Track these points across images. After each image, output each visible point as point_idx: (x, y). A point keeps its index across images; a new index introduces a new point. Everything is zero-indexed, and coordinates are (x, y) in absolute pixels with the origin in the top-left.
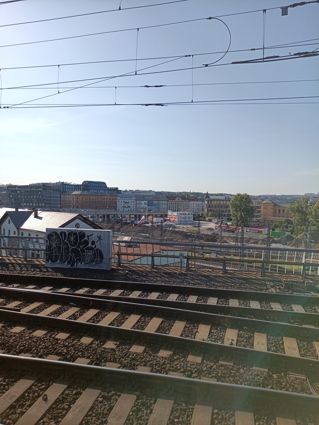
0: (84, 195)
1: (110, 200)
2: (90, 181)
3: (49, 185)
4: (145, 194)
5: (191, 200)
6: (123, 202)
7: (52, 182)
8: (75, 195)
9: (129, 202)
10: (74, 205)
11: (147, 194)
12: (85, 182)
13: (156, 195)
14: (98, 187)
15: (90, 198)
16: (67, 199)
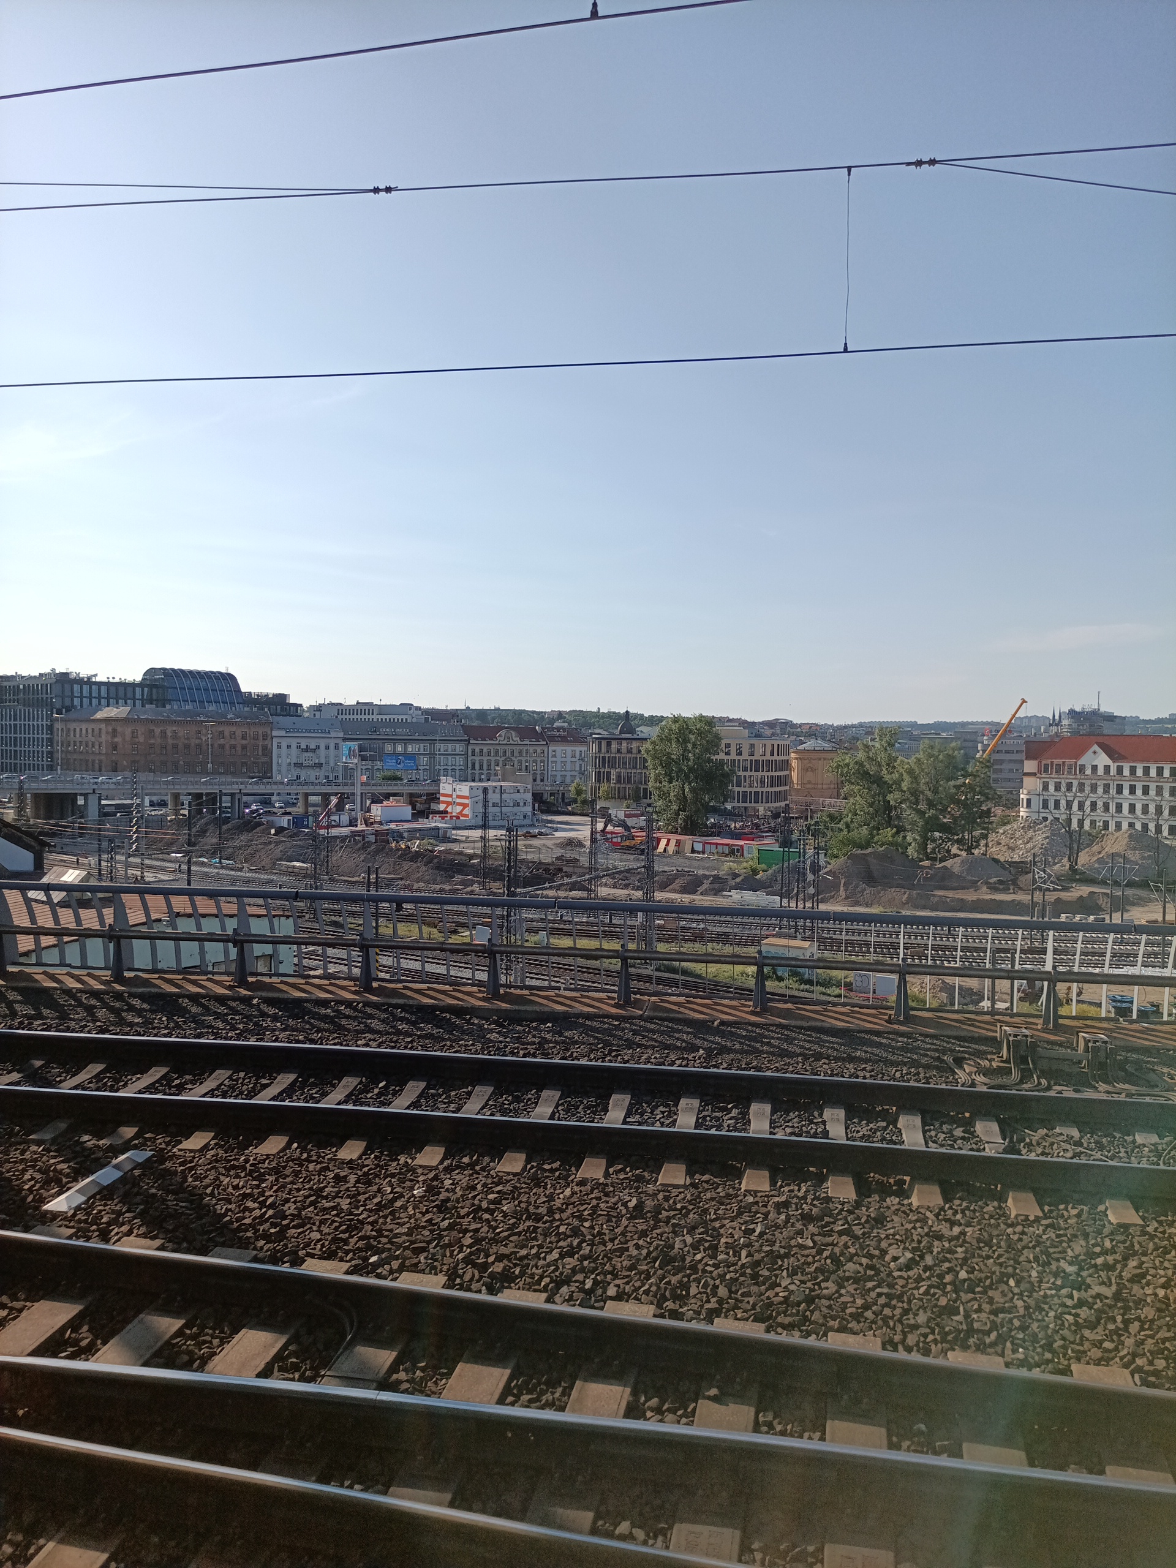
0: (139, 720)
1: (244, 742)
2: (173, 670)
3: (11, 684)
4: (388, 717)
5: (552, 739)
6: (294, 746)
7: (25, 673)
8: (107, 721)
9: (318, 747)
10: (103, 757)
11: (392, 717)
12: (151, 672)
13: (426, 720)
14: (206, 690)
15: (164, 733)
16: (75, 736)
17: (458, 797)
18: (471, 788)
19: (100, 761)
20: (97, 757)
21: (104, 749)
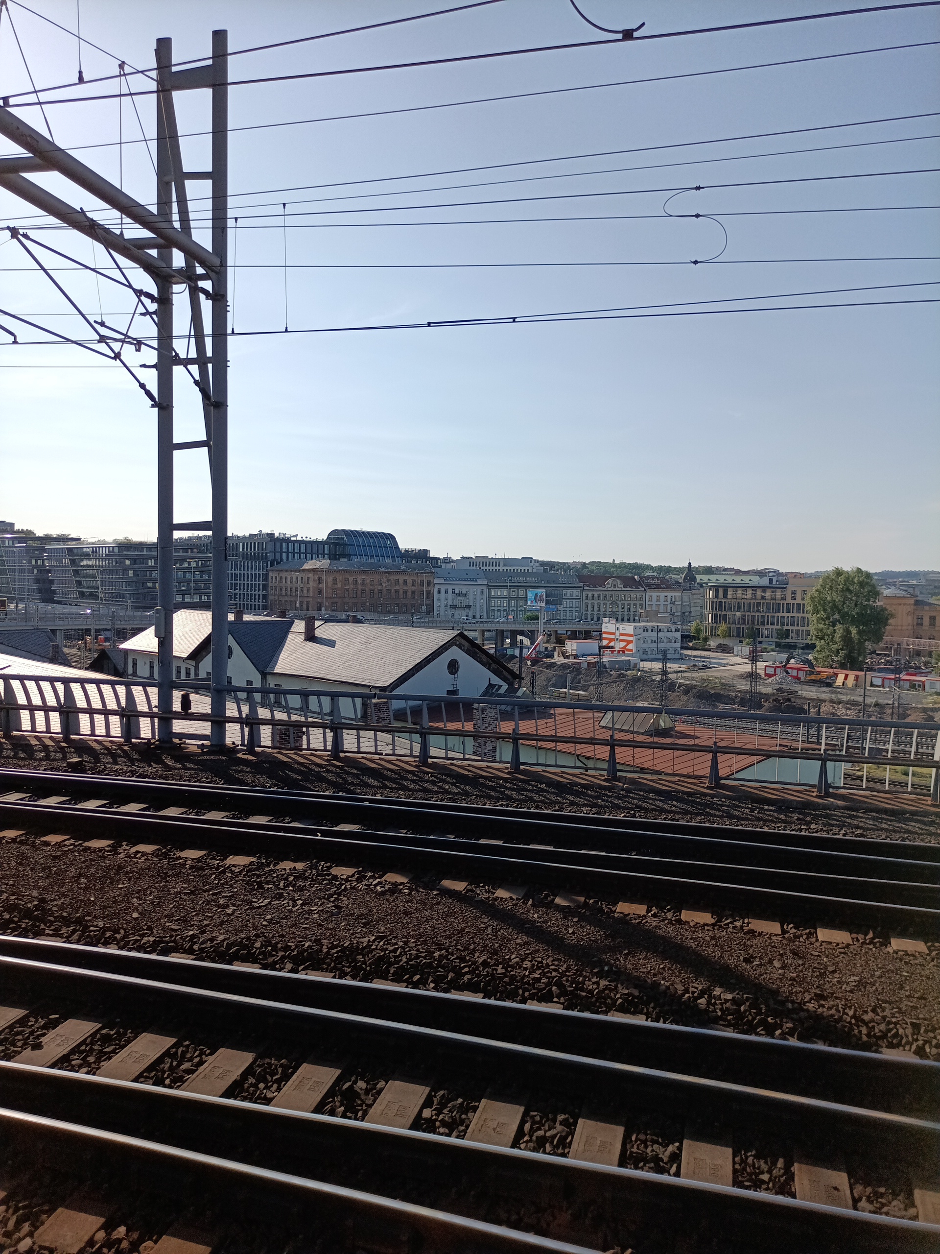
0: (337, 571)
1: (413, 588)
2: (350, 531)
4: (512, 568)
5: (650, 587)
6: (450, 591)
8: (314, 571)
9: (468, 592)
10: (311, 600)
11: (516, 568)
12: (335, 532)
13: (545, 570)
15: (356, 582)
16: (286, 582)
17: (621, 634)
18: (635, 628)
19: (308, 603)
20: (306, 599)
21: (311, 594)
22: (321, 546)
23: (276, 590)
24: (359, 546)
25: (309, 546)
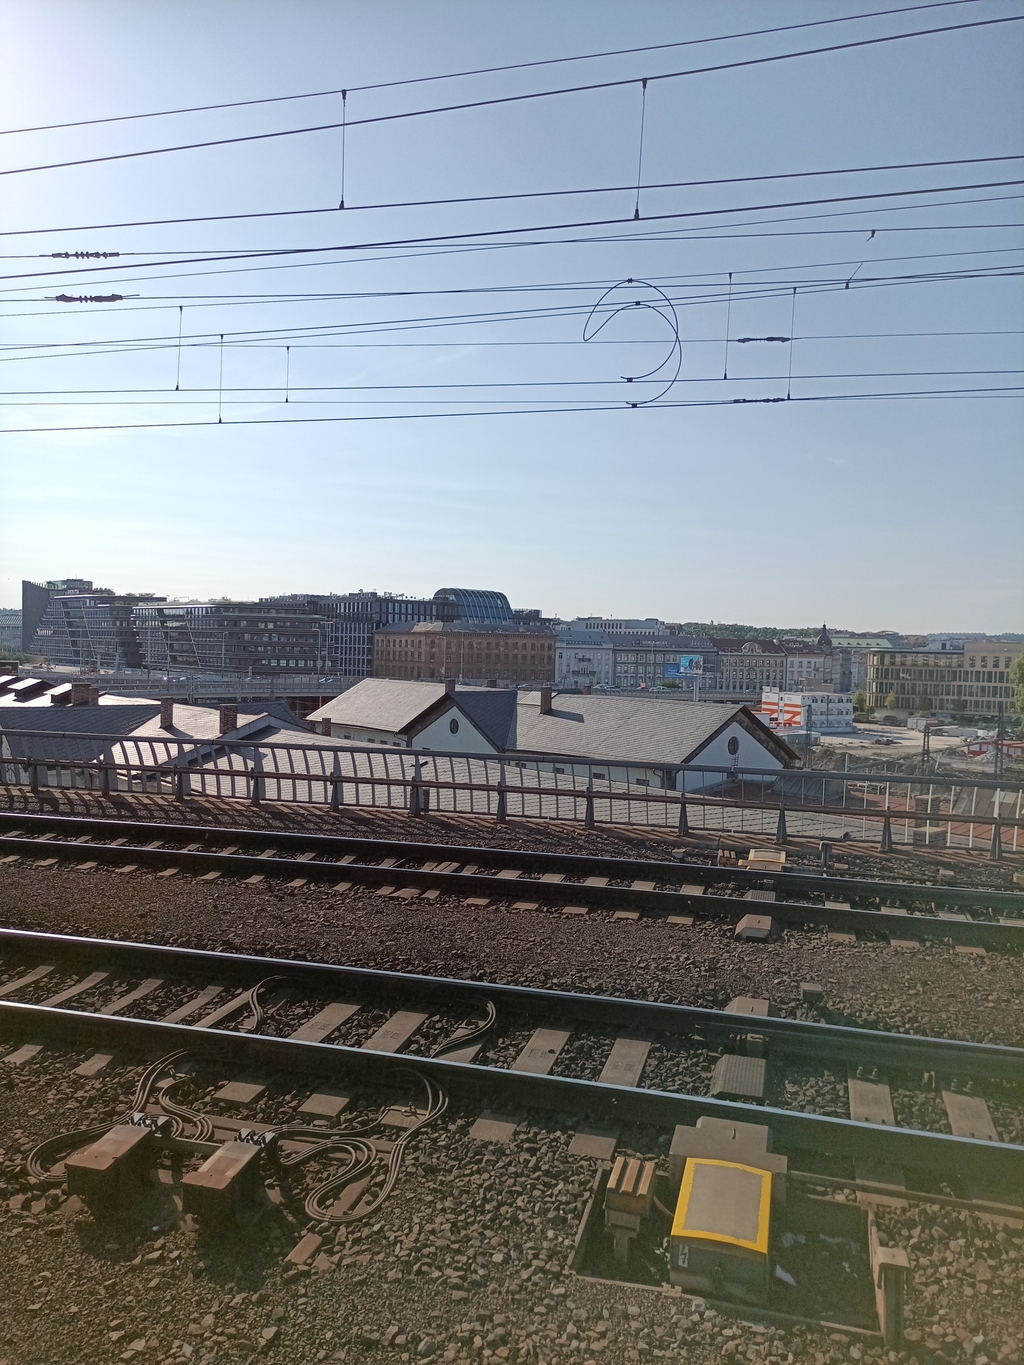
0: (451, 633)
1: (533, 652)
2: (459, 590)
3: (326, 602)
4: (635, 631)
5: (790, 652)
6: (573, 656)
7: (340, 594)
9: (592, 657)
10: (422, 665)
11: (639, 630)
12: (442, 591)
13: (674, 633)
15: (471, 646)
16: (394, 646)
17: (786, 705)
18: (804, 698)
19: (419, 668)
20: (417, 665)
21: (423, 658)
22: (428, 607)
23: (382, 654)
24: (469, 606)
25: (416, 606)
